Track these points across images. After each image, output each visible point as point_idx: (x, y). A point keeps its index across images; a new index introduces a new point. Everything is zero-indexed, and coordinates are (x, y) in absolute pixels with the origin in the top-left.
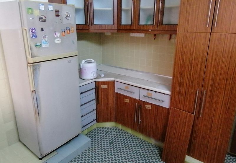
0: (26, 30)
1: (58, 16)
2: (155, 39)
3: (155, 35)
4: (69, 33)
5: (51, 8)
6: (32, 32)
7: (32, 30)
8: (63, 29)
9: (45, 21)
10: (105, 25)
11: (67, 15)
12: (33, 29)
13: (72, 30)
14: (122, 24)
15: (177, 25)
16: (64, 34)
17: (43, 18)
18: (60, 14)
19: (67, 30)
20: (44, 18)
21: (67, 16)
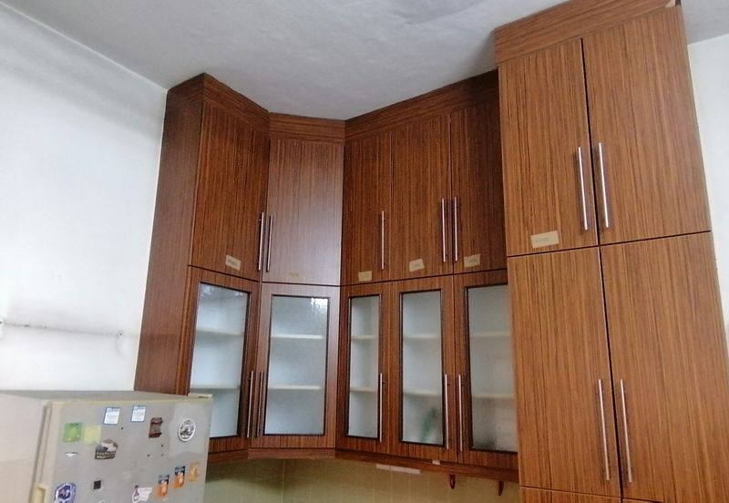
0: (43, 491)
1: (155, 435)
2: (453, 487)
3: (452, 477)
4: (182, 484)
5: (139, 415)
6: (61, 496)
7: (63, 492)
8: (164, 474)
9: (111, 456)
10: (299, 435)
11: (184, 429)
12: (67, 488)
13: (193, 473)
14: (351, 433)
15: (516, 453)
16: (164, 490)
17: (106, 449)
18: (162, 428)
19: (176, 474)
20: (111, 448)
21: (186, 432)
